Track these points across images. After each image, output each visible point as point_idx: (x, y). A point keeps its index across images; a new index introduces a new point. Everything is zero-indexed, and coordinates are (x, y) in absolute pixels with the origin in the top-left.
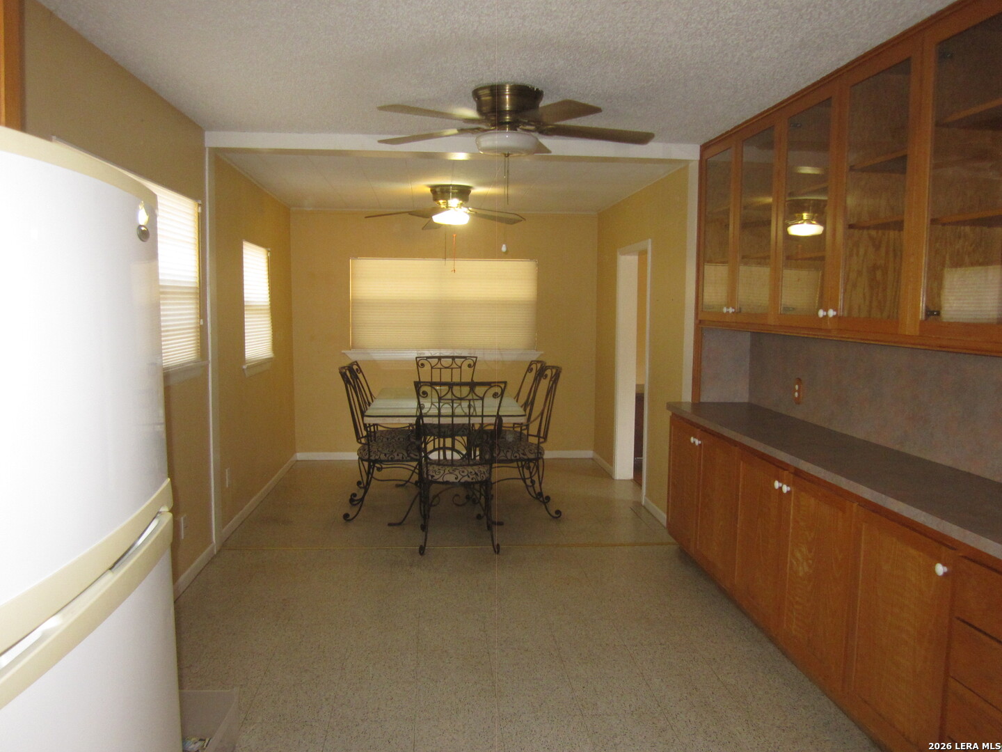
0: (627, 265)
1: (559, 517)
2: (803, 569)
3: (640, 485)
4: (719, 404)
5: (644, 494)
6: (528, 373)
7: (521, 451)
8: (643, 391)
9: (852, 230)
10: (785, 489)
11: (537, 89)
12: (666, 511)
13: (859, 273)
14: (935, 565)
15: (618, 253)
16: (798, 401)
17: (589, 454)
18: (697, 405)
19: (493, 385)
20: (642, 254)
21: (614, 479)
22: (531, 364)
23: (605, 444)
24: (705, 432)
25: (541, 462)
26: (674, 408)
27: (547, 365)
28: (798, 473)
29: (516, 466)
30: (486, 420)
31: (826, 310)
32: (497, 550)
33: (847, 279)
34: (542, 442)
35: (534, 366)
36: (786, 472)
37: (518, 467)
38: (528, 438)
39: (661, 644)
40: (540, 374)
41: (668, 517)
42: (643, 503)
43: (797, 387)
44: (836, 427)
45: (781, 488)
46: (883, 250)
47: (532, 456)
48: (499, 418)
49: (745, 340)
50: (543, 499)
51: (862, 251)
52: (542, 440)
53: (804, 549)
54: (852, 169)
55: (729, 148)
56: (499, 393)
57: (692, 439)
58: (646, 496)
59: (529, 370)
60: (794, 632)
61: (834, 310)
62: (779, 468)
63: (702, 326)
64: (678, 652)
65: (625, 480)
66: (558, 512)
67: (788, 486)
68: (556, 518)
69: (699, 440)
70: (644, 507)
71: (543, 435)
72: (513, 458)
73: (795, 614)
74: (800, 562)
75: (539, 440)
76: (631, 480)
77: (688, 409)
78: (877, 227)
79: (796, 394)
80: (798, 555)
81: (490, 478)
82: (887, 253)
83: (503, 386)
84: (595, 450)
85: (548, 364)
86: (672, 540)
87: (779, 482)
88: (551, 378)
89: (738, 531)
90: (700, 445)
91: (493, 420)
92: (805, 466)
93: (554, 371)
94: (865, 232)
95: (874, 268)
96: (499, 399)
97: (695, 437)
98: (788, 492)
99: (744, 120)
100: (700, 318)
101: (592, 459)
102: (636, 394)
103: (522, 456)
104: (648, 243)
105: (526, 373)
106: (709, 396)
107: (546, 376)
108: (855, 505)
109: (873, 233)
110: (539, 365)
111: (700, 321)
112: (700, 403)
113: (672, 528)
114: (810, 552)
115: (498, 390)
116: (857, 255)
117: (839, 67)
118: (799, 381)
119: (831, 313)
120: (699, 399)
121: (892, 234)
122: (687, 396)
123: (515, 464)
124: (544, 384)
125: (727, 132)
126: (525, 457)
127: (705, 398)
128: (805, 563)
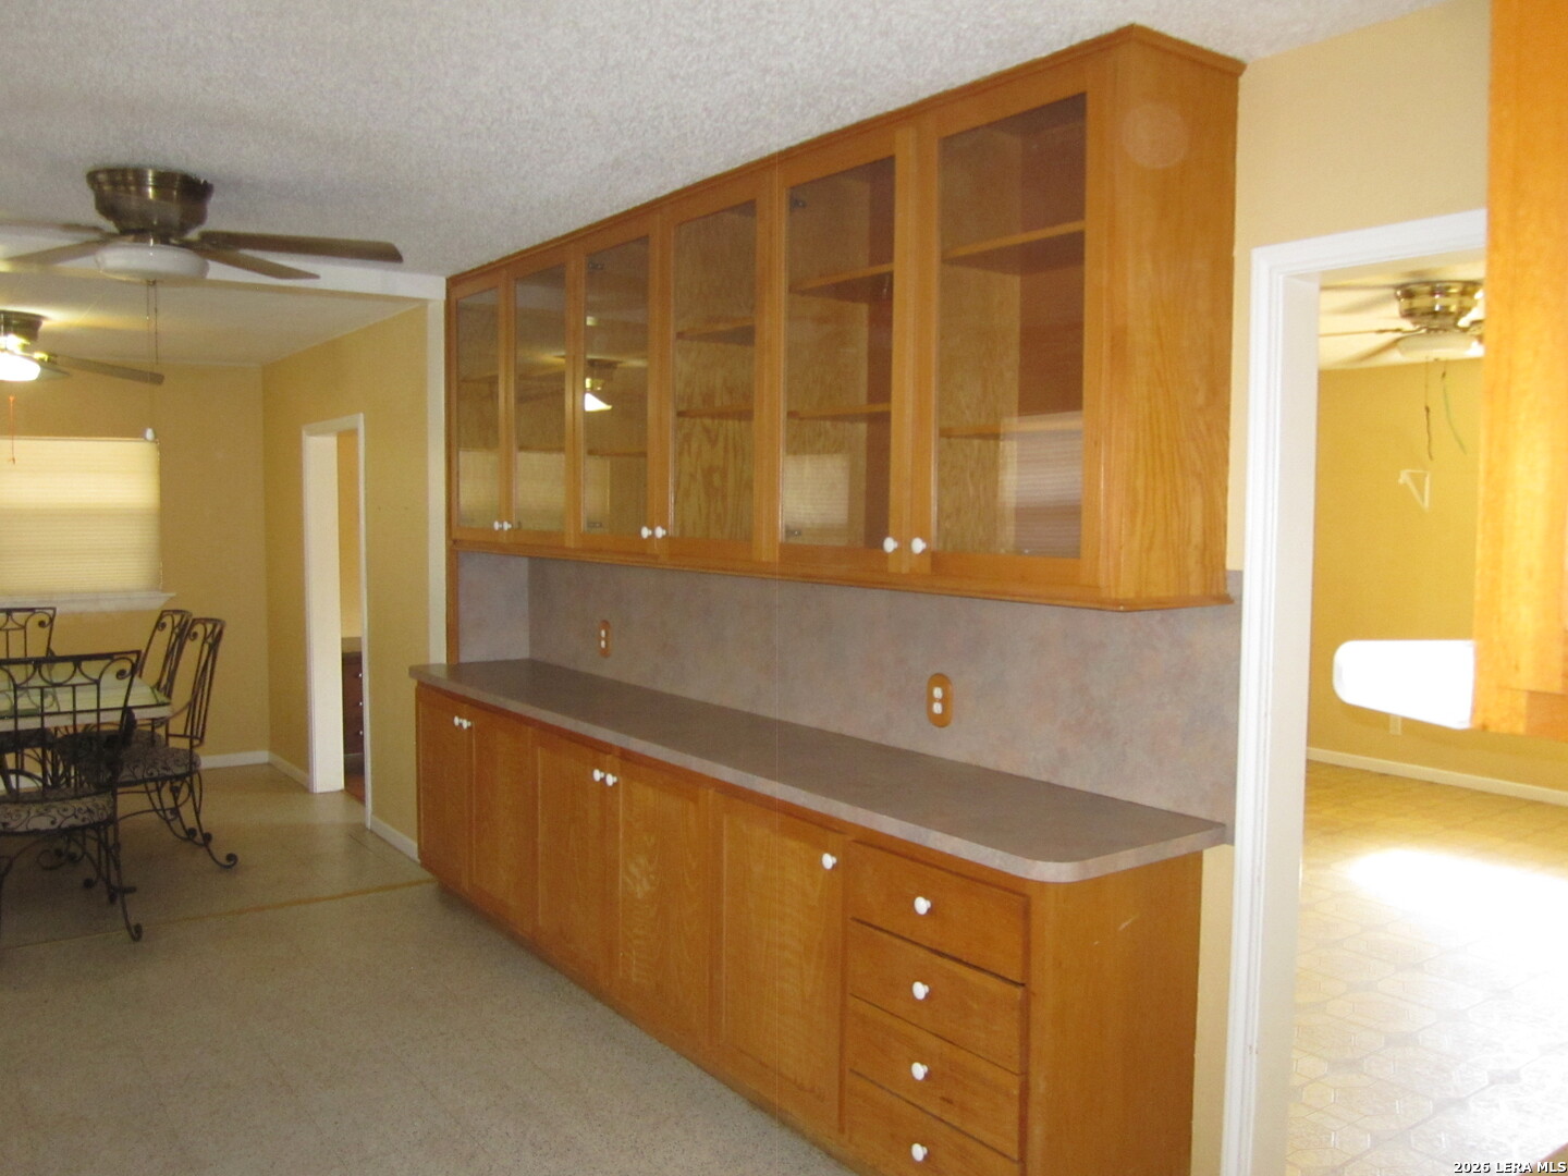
0: (320, 454)
1: (235, 863)
2: (642, 889)
3: (361, 799)
4: (488, 664)
5: (370, 813)
6: (157, 632)
7: (160, 764)
8: (360, 648)
9: (681, 419)
10: (611, 780)
11: (205, 182)
12: (416, 836)
13: (692, 476)
14: (821, 857)
15: (304, 433)
16: (605, 653)
17: (262, 756)
18: (455, 668)
19: (116, 657)
20: (346, 437)
21: (312, 793)
22: (161, 617)
23: (293, 737)
24: (476, 707)
25: (196, 777)
26: (420, 673)
27: (195, 616)
28: (626, 756)
29: (144, 789)
30: (104, 717)
31: (652, 528)
32: (136, 933)
33: (677, 485)
34: (198, 746)
35: (167, 620)
36: (609, 757)
37: (148, 792)
38: (167, 739)
39: (442, 1034)
40: (184, 632)
41: (419, 845)
42: (369, 825)
43: (603, 633)
44: (664, 686)
45: (603, 780)
46: (721, 444)
47: (180, 771)
48: (127, 711)
49: (521, 568)
50: (199, 839)
51: (694, 446)
52: (196, 742)
53: (642, 861)
54: (680, 335)
55: (496, 287)
56: (128, 672)
57: (457, 721)
58: (373, 813)
59: (160, 625)
60: (635, 980)
61: (663, 528)
62: (599, 751)
63: (457, 549)
64: (469, 1040)
65: (331, 793)
66: (231, 857)
67: (613, 775)
68: (229, 867)
69: (468, 720)
70: (371, 832)
71: (196, 735)
72: (146, 776)
73: (634, 953)
74: (637, 879)
75: (191, 743)
76: (341, 791)
77: (442, 674)
78: (713, 417)
79: (603, 644)
80: (633, 869)
81: (115, 813)
82: (726, 450)
83: (134, 658)
84: (273, 749)
85: (197, 614)
86: (428, 875)
87: (601, 771)
88: (205, 639)
89: (540, 848)
90: (469, 728)
91: (116, 717)
92: (637, 745)
93: (210, 627)
94: (698, 421)
95: (709, 472)
96: (127, 681)
97: (460, 717)
98: (615, 784)
99: (518, 250)
100: (453, 537)
101: (269, 764)
102: (343, 654)
103: (162, 771)
104: (360, 421)
105: (154, 632)
106: (472, 653)
107: (195, 635)
108: (711, 792)
109: (708, 422)
110: (177, 618)
111: (455, 542)
112: (459, 664)
113: (427, 860)
114: (650, 862)
115: (127, 666)
116: (689, 452)
117: (659, 195)
118: (606, 624)
119: (660, 532)
120: (458, 657)
121: (732, 425)
122: (438, 654)
123: (141, 788)
124: (192, 650)
125: (490, 264)
126: (169, 773)
127: (465, 658)
128: (645, 880)
